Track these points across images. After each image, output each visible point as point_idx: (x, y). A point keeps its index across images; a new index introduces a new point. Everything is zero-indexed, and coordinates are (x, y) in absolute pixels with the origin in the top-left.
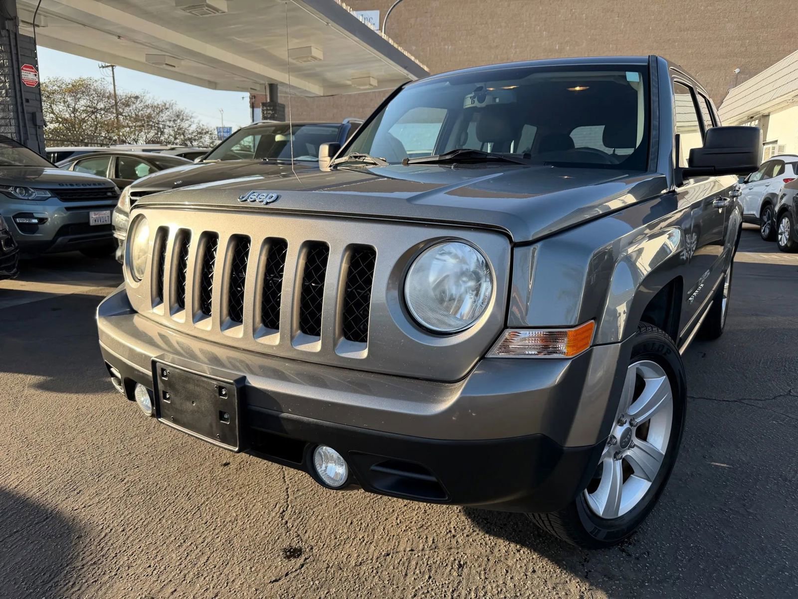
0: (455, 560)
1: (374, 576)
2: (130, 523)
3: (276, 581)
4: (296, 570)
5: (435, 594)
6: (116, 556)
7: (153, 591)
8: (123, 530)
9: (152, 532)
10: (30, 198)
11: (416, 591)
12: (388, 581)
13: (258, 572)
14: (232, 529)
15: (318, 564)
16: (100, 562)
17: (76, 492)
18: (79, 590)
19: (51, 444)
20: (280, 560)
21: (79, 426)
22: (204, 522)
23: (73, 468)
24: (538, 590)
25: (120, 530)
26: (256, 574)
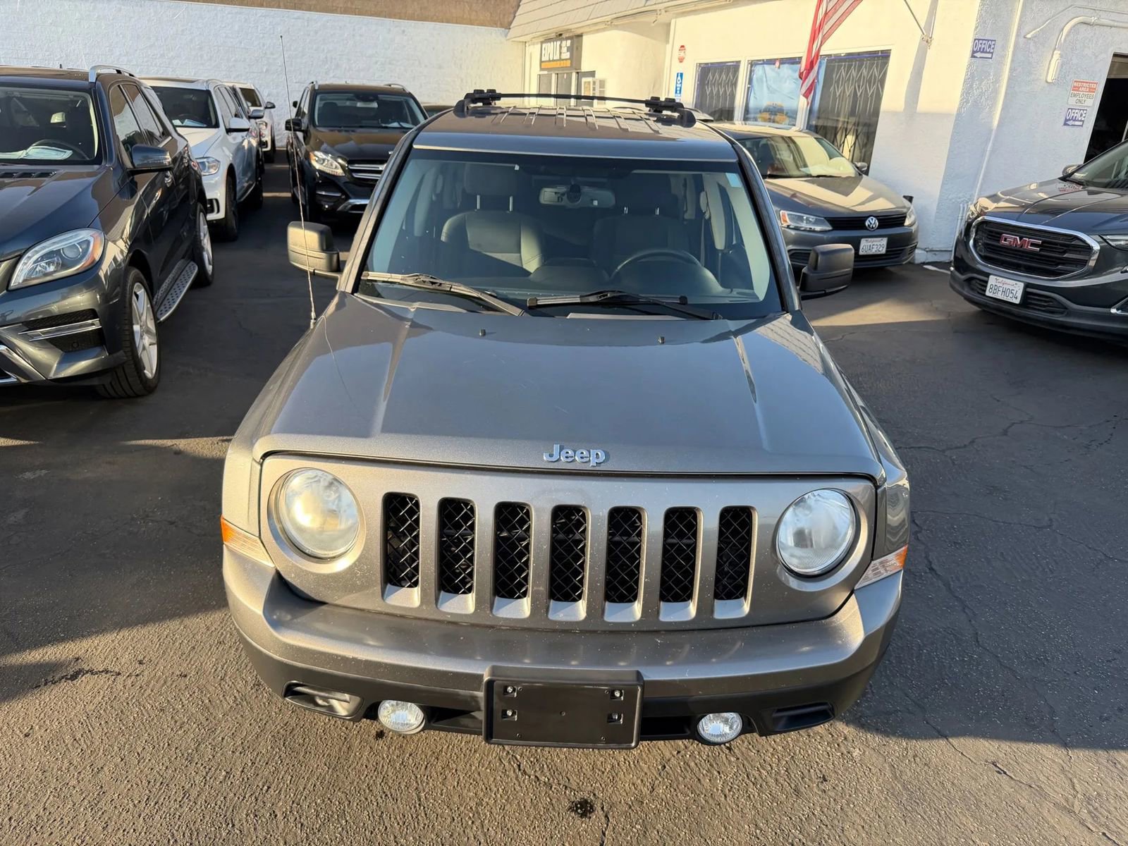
4: (607, 825)
20: (580, 822)
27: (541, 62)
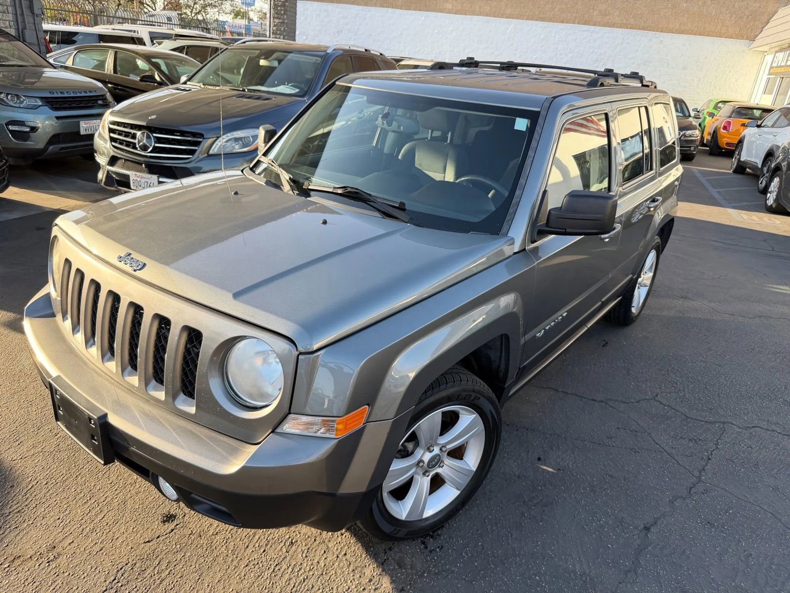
0: (289, 538)
1: (223, 546)
2: (53, 477)
3: (149, 542)
4: (166, 534)
5: (262, 566)
6: (36, 507)
7: (56, 541)
8: (47, 484)
9: (68, 487)
10: (21, 106)
11: (249, 561)
12: (232, 551)
13: (137, 532)
14: (129, 491)
15: (185, 530)
16: (23, 510)
17: (17, 443)
18: (3, 534)
19: (7, 391)
20: (157, 523)
21: (33, 374)
22: (109, 482)
23: (19, 419)
24: (340, 571)
25: (44, 483)
26: (136, 534)
27: (771, 67)
